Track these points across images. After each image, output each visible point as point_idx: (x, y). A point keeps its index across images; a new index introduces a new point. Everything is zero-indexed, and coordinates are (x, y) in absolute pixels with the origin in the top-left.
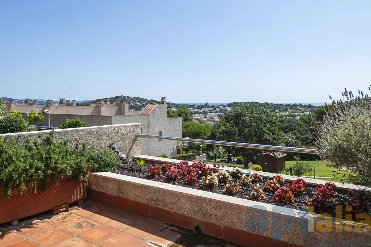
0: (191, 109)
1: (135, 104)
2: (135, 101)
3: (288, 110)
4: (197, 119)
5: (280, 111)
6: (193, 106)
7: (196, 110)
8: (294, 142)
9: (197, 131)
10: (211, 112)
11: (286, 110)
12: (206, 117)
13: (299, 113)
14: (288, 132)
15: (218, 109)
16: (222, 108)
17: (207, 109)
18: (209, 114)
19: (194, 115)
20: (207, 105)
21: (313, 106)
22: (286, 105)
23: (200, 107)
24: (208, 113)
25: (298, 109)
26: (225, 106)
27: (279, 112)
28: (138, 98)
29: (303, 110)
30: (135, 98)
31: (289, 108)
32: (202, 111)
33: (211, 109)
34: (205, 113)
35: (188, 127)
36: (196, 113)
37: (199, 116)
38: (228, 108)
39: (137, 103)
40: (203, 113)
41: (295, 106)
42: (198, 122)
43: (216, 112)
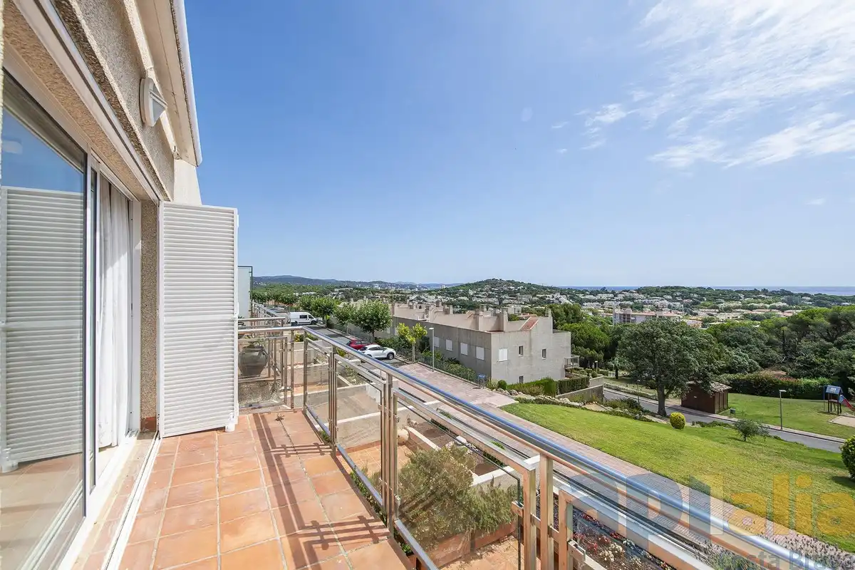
0: (581, 296)
1: (510, 289)
2: (509, 285)
3: (740, 298)
4: (590, 310)
5: (725, 300)
6: (584, 292)
7: (587, 297)
8: (747, 363)
9: (589, 336)
10: (610, 300)
11: (738, 299)
12: (603, 307)
13: (761, 305)
14: (736, 346)
15: (620, 297)
16: (627, 294)
17: (604, 296)
18: (607, 303)
19: (585, 304)
20: (604, 291)
21: (789, 294)
22: (737, 291)
23: (595, 292)
24: (605, 301)
25: (760, 298)
26: (631, 292)
27: (723, 301)
28: (512, 282)
29: (770, 299)
30: (509, 281)
31: (742, 296)
32: (596, 298)
33: (611, 295)
34: (602, 301)
35: (579, 330)
36: (589, 301)
37: (593, 306)
38: (636, 294)
39: (511, 288)
40: (599, 301)
41: (754, 293)
42: (591, 314)
43: (617, 300)
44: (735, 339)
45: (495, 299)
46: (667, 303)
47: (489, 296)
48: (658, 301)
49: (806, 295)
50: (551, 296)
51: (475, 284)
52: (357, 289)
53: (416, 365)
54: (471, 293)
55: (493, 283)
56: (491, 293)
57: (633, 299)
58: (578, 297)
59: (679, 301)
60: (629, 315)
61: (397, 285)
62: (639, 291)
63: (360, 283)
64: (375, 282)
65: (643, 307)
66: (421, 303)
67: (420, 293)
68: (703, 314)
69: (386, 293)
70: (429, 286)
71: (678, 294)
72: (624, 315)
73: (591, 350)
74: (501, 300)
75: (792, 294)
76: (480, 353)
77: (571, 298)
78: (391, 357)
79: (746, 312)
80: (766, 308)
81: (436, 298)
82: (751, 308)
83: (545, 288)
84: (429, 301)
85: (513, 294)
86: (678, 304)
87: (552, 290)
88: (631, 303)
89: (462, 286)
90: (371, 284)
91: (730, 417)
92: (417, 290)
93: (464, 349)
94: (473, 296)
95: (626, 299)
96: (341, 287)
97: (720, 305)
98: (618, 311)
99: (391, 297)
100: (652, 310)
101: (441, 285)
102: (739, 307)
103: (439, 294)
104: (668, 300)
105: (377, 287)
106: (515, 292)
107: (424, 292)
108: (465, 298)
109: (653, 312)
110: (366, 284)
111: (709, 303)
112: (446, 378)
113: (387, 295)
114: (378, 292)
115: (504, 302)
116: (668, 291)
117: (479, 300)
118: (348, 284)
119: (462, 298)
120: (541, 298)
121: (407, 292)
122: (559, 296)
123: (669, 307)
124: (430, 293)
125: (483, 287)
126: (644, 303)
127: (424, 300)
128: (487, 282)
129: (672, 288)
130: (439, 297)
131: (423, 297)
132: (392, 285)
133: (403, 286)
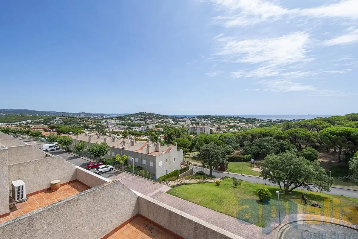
2: (149, 115)
4: (181, 125)
5: (223, 120)
6: (178, 118)
10: (188, 121)
11: (226, 120)
12: (185, 124)
13: (233, 122)
14: (228, 144)
15: (191, 119)
16: (194, 118)
17: (186, 119)
19: (179, 123)
20: (186, 117)
23: (182, 118)
25: (232, 119)
26: (195, 118)
28: (151, 113)
32: (183, 120)
33: (188, 119)
34: (185, 121)
35: (181, 141)
36: (180, 121)
37: (182, 123)
38: (196, 119)
39: (150, 116)
40: (184, 121)
41: (230, 118)
42: (181, 127)
43: (190, 121)
44: (228, 141)
45: (143, 121)
46: (206, 121)
47: (141, 120)
48: (203, 121)
49: (244, 118)
50: (166, 119)
51: (134, 114)
52: (70, 117)
53: (125, 173)
54: (132, 118)
55: (142, 114)
56: (141, 118)
57: (195, 120)
58: (176, 120)
59: (209, 121)
60: (195, 128)
61: (94, 114)
62: (198, 117)
63: (72, 113)
64: (81, 113)
65: (199, 123)
66: (108, 124)
67: (107, 119)
68: (217, 125)
69: (88, 119)
70: (111, 115)
71: (210, 118)
72: (193, 128)
73: (185, 148)
74: (146, 122)
75: (240, 118)
76: (151, 164)
77: (174, 120)
78: (111, 170)
79: (229, 124)
80: (234, 123)
81: (116, 121)
82: (230, 123)
83: (164, 116)
84: (112, 123)
85: (151, 119)
86: (209, 122)
87: (167, 117)
88: (195, 122)
89: (128, 115)
90: (79, 114)
91: (229, 172)
92: (105, 117)
93: (144, 162)
94: (133, 120)
95: (193, 120)
96: (60, 116)
97: (221, 122)
98: (191, 126)
99: (91, 121)
100: (202, 125)
101: (117, 114)
102: (227, 123)
103: (117, 119)
104: (206, 120)
105: (82, 116)
106: (152, 118)
107: (109, 118)
108: (130, 121)
109: (202, 126)
110: (75, 114)
111: (218, 121)
112: (140, 179)
113: (88, 120)
114: (84, 119)
115: (147, 123)
116: (206, 117)
117: (136, 122)
118: (65, 114)
119: (128, 121)
120: (162, 121)
121: (100, 118)
122: (169, 120)
123: (207, 123)
124: (112, 119)
125: (138, 116)
126: (199, 122)
127: (109, 123)
128: (139, 114)
129: (208, 116)
130: (117, 121)
131: (108, 121)
132: (91, 114)
133: (98, 115)
